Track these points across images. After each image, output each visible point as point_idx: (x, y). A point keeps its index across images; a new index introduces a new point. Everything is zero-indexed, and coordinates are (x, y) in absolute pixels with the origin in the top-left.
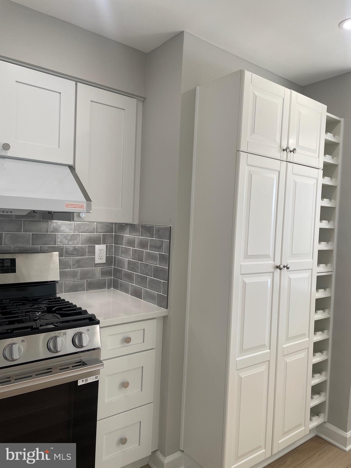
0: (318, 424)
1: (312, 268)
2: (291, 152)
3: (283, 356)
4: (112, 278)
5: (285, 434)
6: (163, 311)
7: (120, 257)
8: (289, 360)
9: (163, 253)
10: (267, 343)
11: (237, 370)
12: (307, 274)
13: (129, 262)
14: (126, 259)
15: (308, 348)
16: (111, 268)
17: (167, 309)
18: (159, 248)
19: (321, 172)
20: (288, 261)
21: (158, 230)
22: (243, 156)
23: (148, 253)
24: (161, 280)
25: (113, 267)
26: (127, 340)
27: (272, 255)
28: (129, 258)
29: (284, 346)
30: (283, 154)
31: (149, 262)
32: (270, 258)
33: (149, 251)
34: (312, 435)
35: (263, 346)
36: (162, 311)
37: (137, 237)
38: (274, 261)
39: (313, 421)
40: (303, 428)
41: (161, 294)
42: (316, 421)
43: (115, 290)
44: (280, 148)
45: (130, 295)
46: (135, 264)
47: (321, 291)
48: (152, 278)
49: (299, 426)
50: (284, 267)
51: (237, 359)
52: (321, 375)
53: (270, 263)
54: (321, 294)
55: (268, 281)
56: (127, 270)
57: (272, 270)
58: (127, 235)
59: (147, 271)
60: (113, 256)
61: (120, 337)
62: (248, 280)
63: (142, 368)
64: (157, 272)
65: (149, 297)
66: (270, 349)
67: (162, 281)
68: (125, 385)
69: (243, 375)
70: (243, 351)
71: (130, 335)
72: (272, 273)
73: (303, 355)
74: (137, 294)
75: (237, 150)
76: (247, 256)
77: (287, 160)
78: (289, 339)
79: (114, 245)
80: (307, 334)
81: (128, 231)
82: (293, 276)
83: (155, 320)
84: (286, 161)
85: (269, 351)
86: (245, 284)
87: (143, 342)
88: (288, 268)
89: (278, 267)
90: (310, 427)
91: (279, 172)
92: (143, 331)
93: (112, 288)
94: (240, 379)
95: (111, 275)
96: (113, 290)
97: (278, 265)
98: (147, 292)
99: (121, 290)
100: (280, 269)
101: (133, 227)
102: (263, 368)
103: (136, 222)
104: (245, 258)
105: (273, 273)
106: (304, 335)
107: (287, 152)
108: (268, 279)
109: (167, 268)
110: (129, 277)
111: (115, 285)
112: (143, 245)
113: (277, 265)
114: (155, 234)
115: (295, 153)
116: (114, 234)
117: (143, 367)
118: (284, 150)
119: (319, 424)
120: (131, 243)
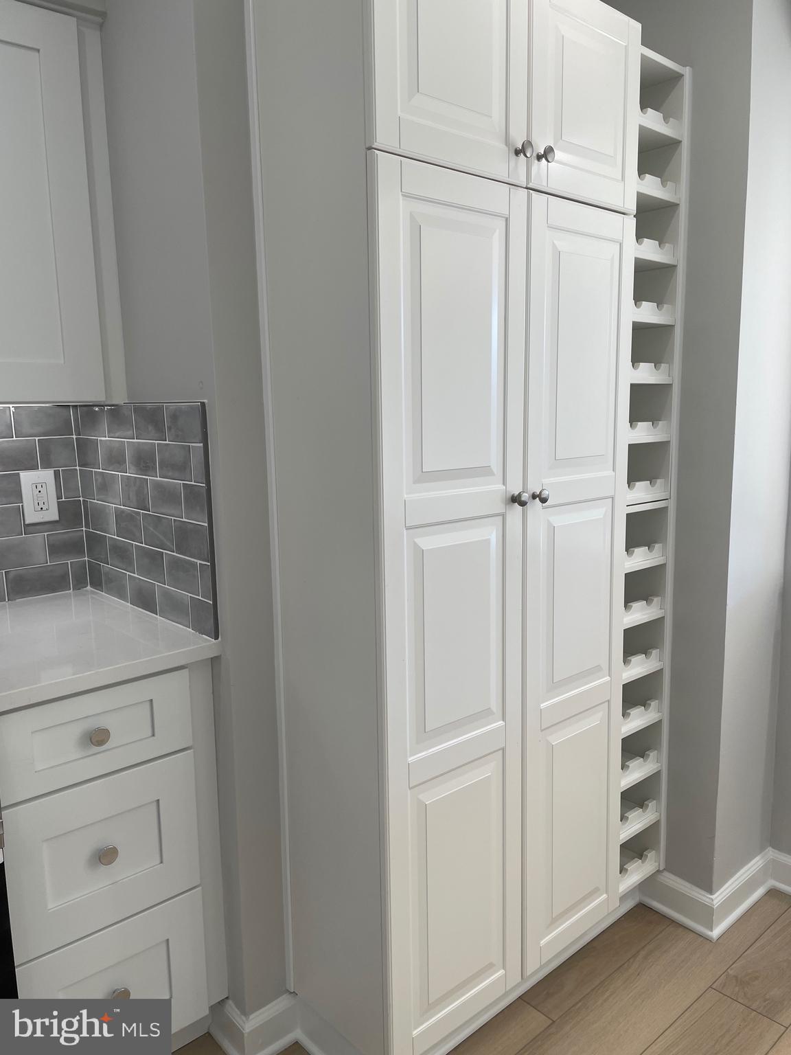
0: (641, 878)
1: (612, 494)
2: (539, 158)
3: (542, 731)
4: (86, 559)
5: (554, 921)
6: (208, 644)
7: (95, 501)
8: (557, 738)
9: (193, 483)
10: (495, 705)
11: (410, 788)
12: (599, 513)
13: (119, 515)
14: (113, 505)
15: (608, 701)
16: (80, 533)
17: (216, 638)
18: (181, 468)
19: (631, 223)
20: (545, 481)
21: (174, 417)
22: (385, 166)
23: (158, 486)
24: (195, 560)
25: (84, 529)
26: (97, 738)
27: (496, 467)
28: (118, 502)
29: (543, 705)
30: (516, 164)
31: (163, 511)
32: (493, 474)
33: (159, 479)
34: (629, 904)
35: (483, 715)
36: (204, 645)
37: (129, 441)
38: (504, 483)
39: (628, 873)
40: (605, 896)
41: (200, 598)
42: (638, 872)
43: (98, 593)
44: (506, 145)
45: (129, 604)
46: (131, 517)
47: (640, 552)
48: (175, 554)
49: (595, 892)
50: (534, 496)
51: (411, 759)
52: (645, 761)
53: (493, 489)
54: (641, 559)
55: (488, 541)
56: (116, 537)
57: (500, 508)
58: (104, 438)
59: (161, 537)
60: (81, 499)
61: (77, 730)
62: (428, 542)
63: (155, 804)
64: (184, 539)
65: (174, 609)
66: (504, 719)
67: (199, 562)
68: (106, 856)
69: (430, 797)
70: (424, 734)
71: (105, 722)
72: (501, 518)
73: (595, 720)
74: (145, 600)
75: (367, 146)
76: (423, 476)
77: (530, 185)
78: (555, 686)
79: (78, 468)
80: (605, 666)
81: (105, 426)
82: (560, 519)
83: (185, 672)
84: (527, 188)
85: (501, 723)
86: (419, 555)
87: (153, 735)
88: (544, 500)
89: (516, 500)
90: (620, 891)
91: (507, 220)
92: (147, 706)
93: (89, 587)
94: (423, 809)
95: (81, 553)
96: (92, 591)
97: (516, 493)
98: (166, 594)
99: (109, 591)
100: (523, 504)
101: (116, 413)
102: (489, 770)
103: (120, 398)
104: (416, 481)
105: (503, 516)
106: (598, 668)
107: (526, 157)
108: (491, 533)
109: (206, 525)
110: (122, 553)
111: (93, 578)
112: (144, 462)
113: (512, 494)
114: (170, 428)
115: (550, 160)
116: (74, 437)
117: (158, 800)
118: (517, 152)
119: (646, 877)
120: (116, 459)
